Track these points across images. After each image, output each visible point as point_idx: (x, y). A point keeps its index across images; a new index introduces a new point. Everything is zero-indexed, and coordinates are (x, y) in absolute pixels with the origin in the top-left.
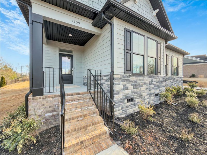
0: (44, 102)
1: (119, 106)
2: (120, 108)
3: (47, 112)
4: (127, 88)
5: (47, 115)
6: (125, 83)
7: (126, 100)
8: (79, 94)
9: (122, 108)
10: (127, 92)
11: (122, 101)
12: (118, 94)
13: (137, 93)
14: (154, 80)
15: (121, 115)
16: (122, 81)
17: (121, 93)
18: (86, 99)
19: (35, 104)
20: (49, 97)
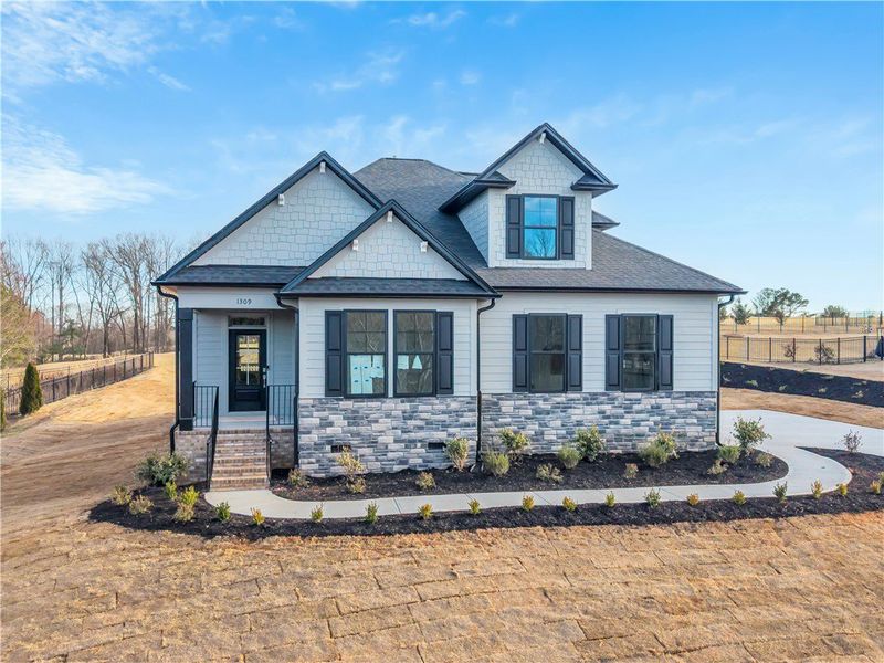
0: (194, 441)
1: (310, 455)
2: (313, 460)
3: (198, 457)
4: (331, 424)
5: (197, 460)
6: (325, 414)
7: (328, 448)
8: (248, 432)
9: (318, 461)
10: (329, 430)
11: (318, 446)
12: (309, 433)
13: (358, 435)
14: (421, 407)
15: (316, 472)
16: (318, 411)
17: (314, 431)
18: (257, 441)
19: (182, 441)
20: (201, 433)
